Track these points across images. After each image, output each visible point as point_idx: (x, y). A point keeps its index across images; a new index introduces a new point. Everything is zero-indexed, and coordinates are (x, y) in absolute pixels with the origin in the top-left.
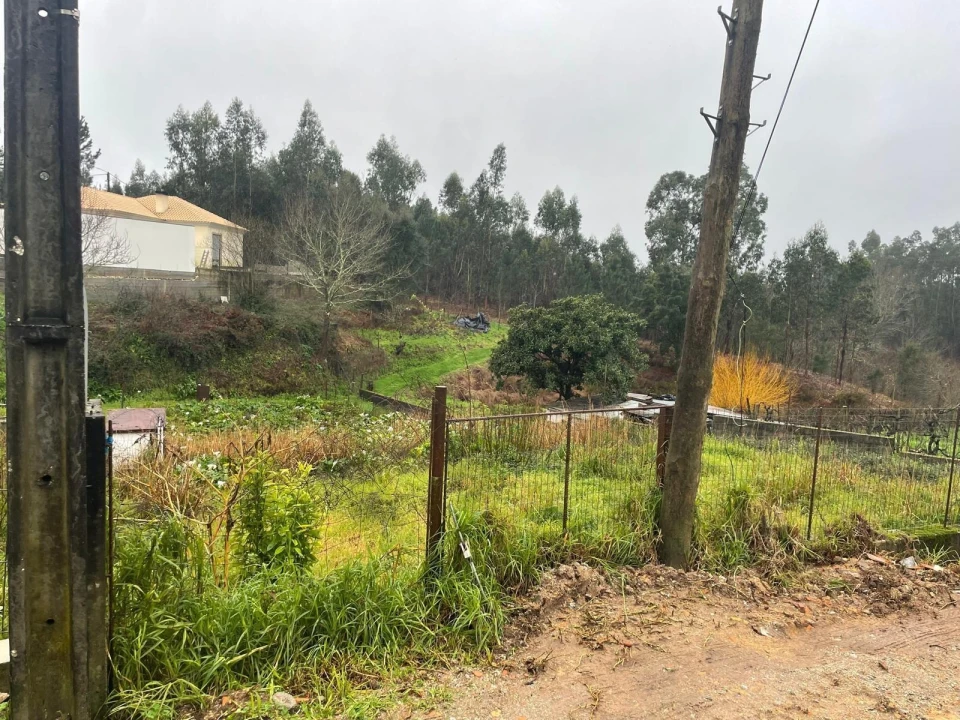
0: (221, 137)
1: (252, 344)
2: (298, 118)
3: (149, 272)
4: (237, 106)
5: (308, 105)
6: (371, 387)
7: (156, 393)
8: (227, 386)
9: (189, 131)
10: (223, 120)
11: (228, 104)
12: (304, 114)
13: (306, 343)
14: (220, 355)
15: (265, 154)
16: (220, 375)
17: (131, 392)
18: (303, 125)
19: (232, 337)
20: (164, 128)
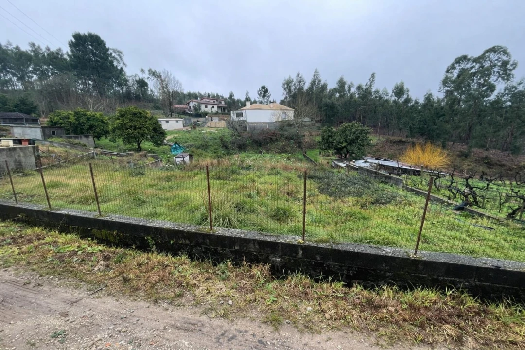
0: (294, 84)
1: (277, 140)
2: (313, 74)
3: (264, 123)
4: (298, 75)
5: (316, 70)
6: (306, 153)
7: (251, 152)
8: (268, 151)
9: (288, 84)
10: (295, 80)
11: (296, 75)
12: (315, 73)
13: (292, 140)
14: (268, 143)
15: (306, 87)
16: (267, 148)
17: (245, 152)
18: (314, 76)
19: (271, 139)
20: (282, 85)
